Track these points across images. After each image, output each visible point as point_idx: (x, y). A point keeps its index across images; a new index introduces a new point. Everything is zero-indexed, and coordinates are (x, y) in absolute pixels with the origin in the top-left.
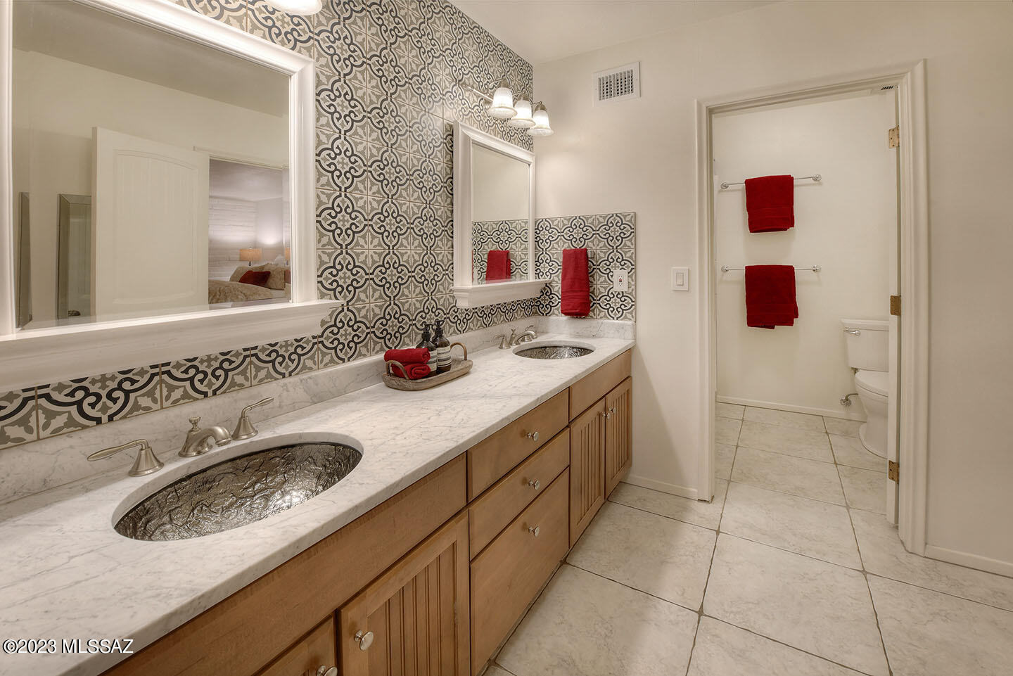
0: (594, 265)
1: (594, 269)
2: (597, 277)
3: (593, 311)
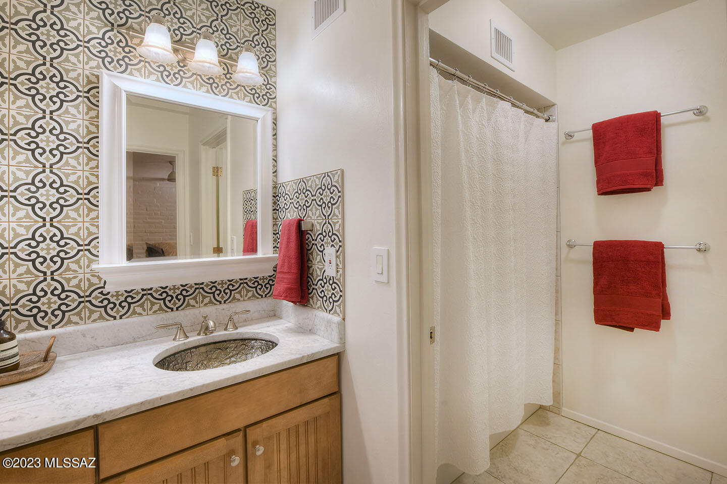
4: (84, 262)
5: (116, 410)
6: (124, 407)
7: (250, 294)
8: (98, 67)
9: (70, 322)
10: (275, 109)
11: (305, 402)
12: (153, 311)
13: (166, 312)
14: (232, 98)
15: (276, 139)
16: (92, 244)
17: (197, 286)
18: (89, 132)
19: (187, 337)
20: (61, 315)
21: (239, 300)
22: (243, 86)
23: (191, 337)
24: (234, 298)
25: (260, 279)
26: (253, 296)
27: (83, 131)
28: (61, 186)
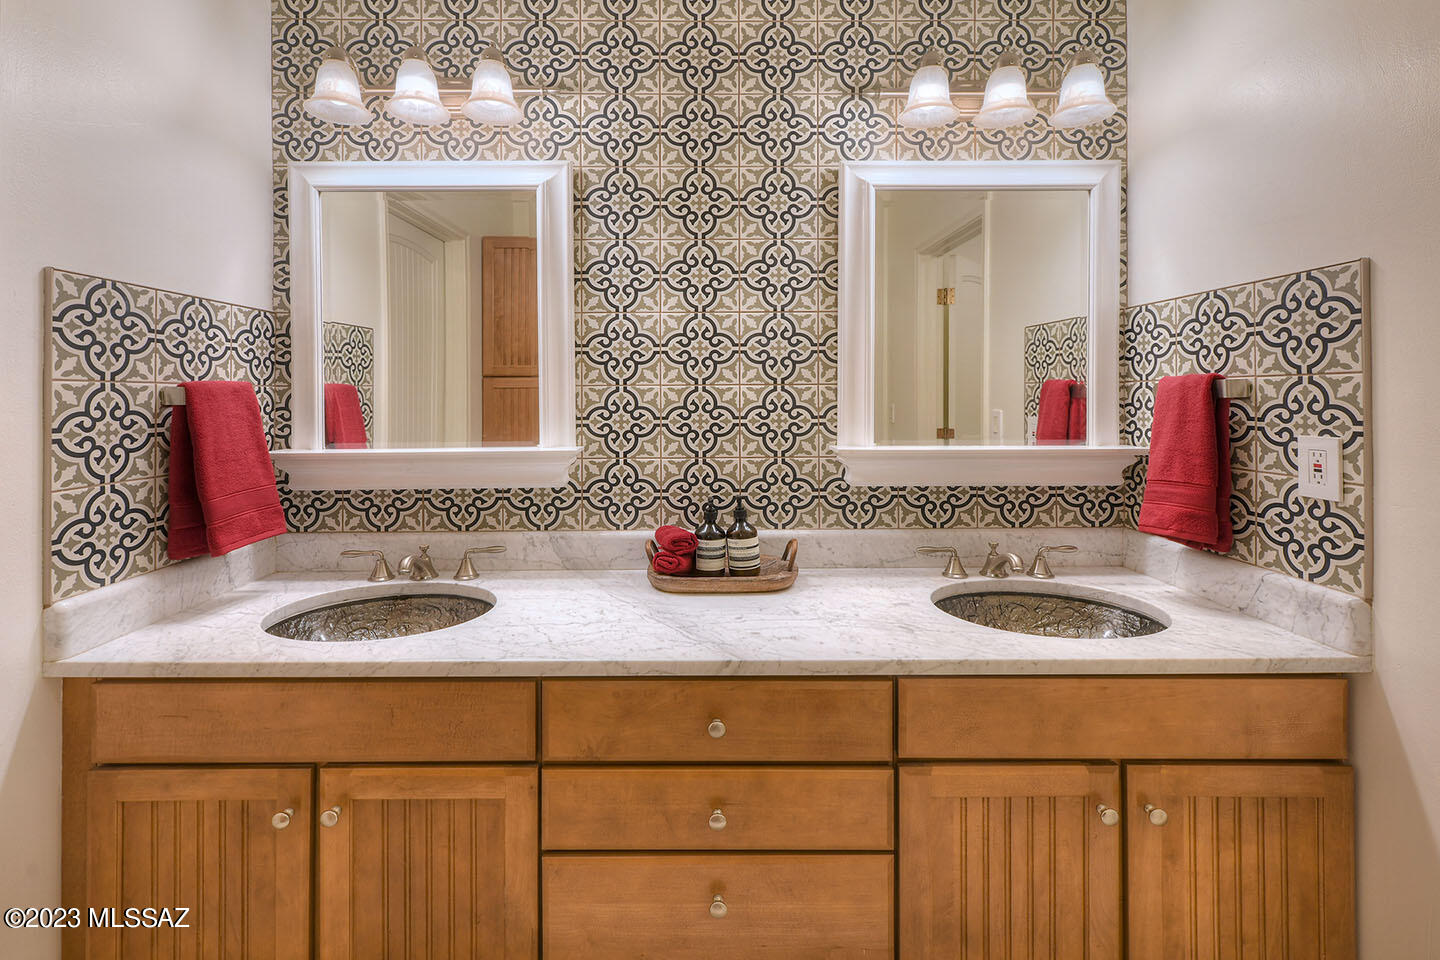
0: (1250, 419)
1: (1250, 428)
2: (1256, 450)
3: (1247, 542)
4: (819, 441)
5: (925, 662)
6: (937, 661)
7: (1069, 517)
8: (836, 159)
9: (801, 523)
10: (1125, 160)
11: (1256, 757)
12: (906, 523)
13: (926, 527)
14: (1038, 158)
15: (1125, 220)
16: (828, 416)
17: (974, 492)
18: (826, 256)
19: (966, 575)
20: (792, 511)
21: (1047, 525)
22: (1057, 132)
23: (972, 575)
24: (1038, 521)
25: (1090, 491)
26: (1075, 520)
27: (818, 255)
28: (792, 336)
